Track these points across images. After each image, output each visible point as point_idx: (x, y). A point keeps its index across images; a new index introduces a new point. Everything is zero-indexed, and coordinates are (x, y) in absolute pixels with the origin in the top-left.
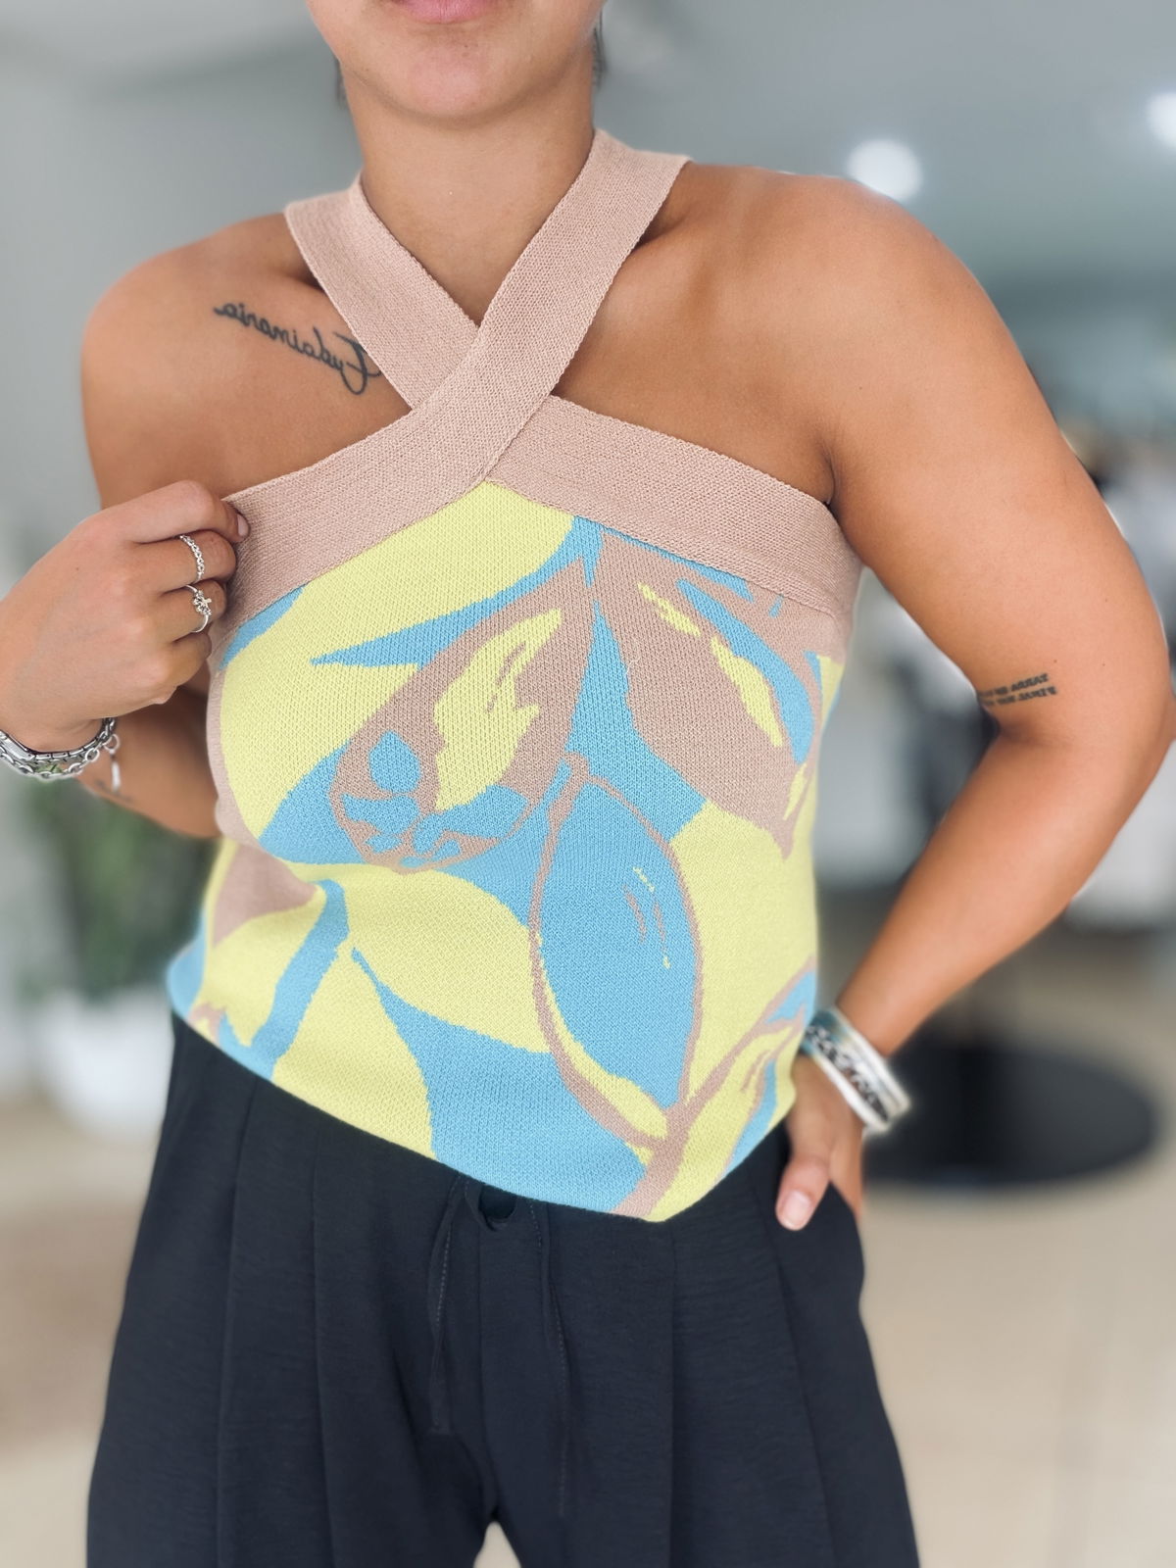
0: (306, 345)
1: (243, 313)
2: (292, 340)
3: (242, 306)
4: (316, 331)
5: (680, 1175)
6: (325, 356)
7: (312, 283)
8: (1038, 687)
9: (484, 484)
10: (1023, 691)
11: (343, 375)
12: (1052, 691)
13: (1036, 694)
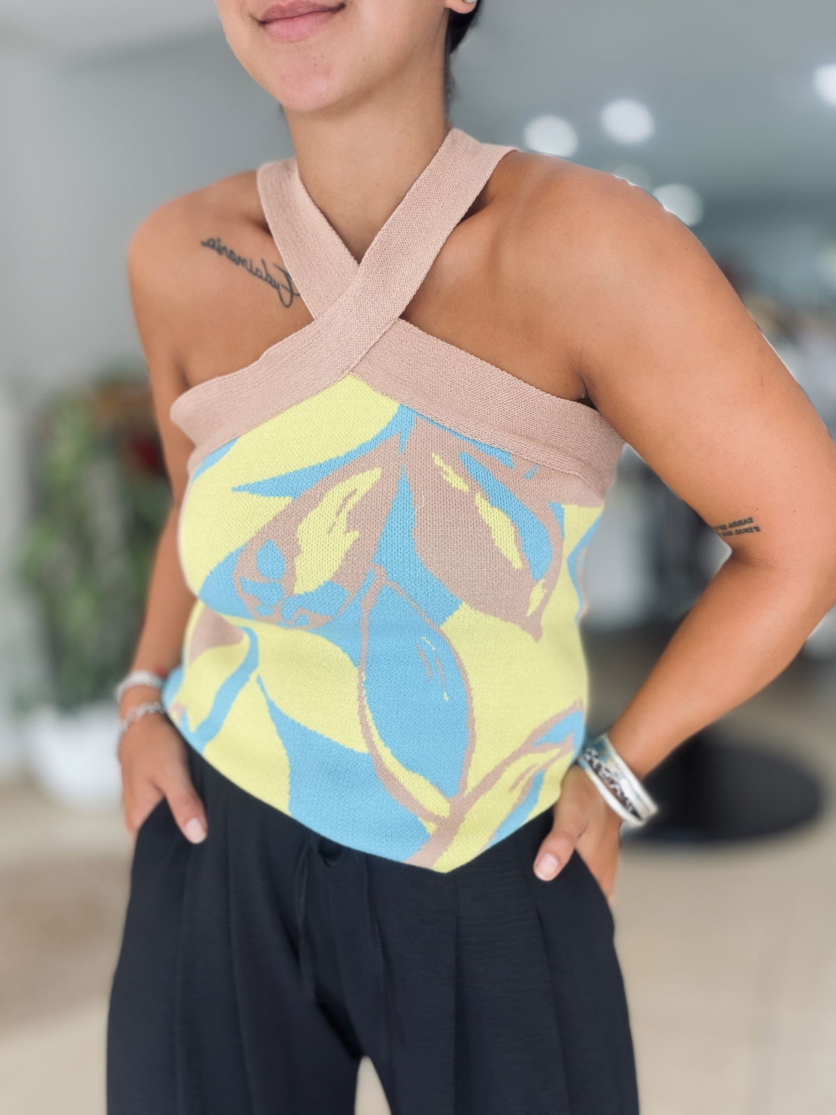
0: (257, 270)
1: (219, 246)
2: (249, 267)
3: (219, 240)
4: (263, 262)
5: (455, 843)
6: (269, 279)
7: (264, 228)
8: (747, 526)
9: (349, 376)
10: (737, 528)
11: (279, 293)
12: (757, 529)
13: (746, 530)
